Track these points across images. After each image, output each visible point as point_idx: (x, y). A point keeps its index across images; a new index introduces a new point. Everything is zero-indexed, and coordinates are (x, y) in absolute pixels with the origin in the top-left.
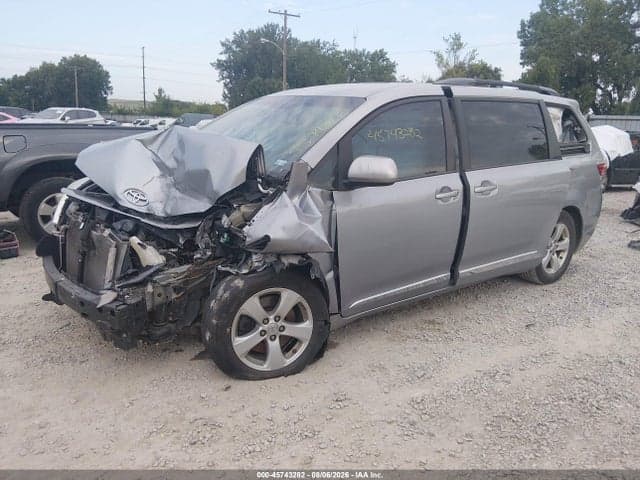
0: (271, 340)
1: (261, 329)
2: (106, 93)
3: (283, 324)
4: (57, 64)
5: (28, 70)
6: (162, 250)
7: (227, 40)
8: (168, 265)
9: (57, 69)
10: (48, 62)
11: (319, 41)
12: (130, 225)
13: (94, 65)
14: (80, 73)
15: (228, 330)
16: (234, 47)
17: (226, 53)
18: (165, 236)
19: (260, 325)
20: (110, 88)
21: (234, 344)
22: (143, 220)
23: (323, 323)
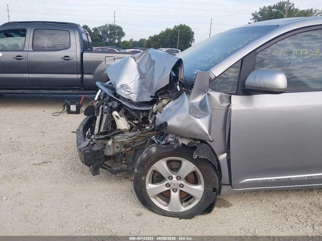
0: (174, 192)
1: (166, 182)
2: (191, 42)
3: (183, 182)
4: (172, 29)
5: (160, 32)
6: (129, 122)
7: (256, 12)
8: (131, 130)
9: (172, 31)
10: (169, 28)
11: (312, 9)
12: (116, 105)
13: (188, 28)
14: (181, 32)
15: (143, 178)
16: (259, 16)
17: (254, 19)
18: (133, 113)
19: (167, 180)
20: (194, 40)
21: (147, 188)
22: (123, 103)
23: (212, 189)
